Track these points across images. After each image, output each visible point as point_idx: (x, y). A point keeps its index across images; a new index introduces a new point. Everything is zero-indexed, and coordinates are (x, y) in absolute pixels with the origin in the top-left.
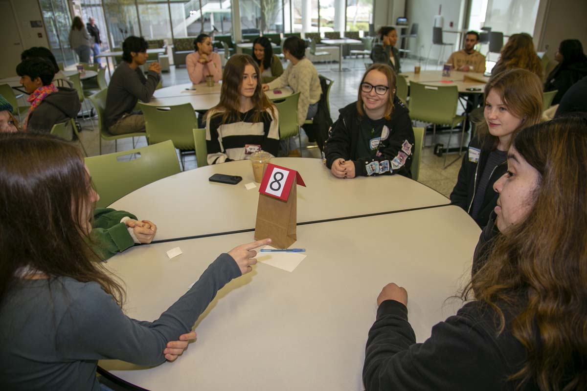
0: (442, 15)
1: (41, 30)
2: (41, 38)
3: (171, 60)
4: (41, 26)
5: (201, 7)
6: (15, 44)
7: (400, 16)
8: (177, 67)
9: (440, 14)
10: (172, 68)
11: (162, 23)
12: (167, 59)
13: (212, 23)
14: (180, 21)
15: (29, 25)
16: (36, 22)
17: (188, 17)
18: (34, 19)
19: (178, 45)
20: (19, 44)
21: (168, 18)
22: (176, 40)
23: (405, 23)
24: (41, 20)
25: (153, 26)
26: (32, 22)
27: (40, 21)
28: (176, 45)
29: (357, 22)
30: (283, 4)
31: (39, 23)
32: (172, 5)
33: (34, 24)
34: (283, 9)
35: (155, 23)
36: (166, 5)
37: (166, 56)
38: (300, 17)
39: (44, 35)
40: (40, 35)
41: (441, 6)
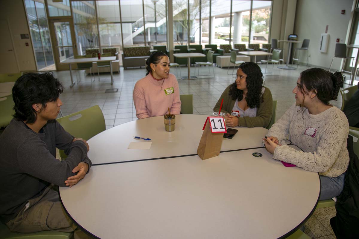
0: (329, 33)
1: (27, 41)
2: (27, 47)
3: (121, 64)
4: (28, 38)
5: (144, 25)
6: (9, 51)
7: (290, 33)
8: (125, 69)
9: (326, 32)
10: (122, 69)
11: (117, 36)
12: (118, 63)
14: (129, 35)
15: (20, 37)
16: (24, 35)
17: (133, 32)
18: (23, 33)
19: (127, 52)
20: (12, 50)
21: (121, 33)
22: (125, 48)
23: (295, 39)
24: (28, 33)
25: (111, 37)
26: (22, 35)
27: (28, 35)
28: (126, 52)
29: (242, 36)
31: (26, 36)
32: (123, 24)
33: (23, 36)
35: (112, 35)
36: (120, 24)
37: (118, 61)
39: (30, 44)
40: (27, 44)
41: (327, 26)
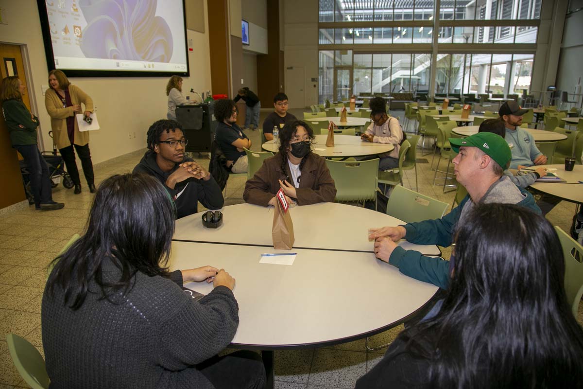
0: (581, 83)
1: (315, 83)
2: (315, 88)
7: (551, 84)
9: (579, 83)
13: (402, 85)
30: (464, 74)
33: (313, 80)
34: (464, 78)
38: (477, 84)
39: (317, 86)
40: (315, 86)
41: (580, 78)
